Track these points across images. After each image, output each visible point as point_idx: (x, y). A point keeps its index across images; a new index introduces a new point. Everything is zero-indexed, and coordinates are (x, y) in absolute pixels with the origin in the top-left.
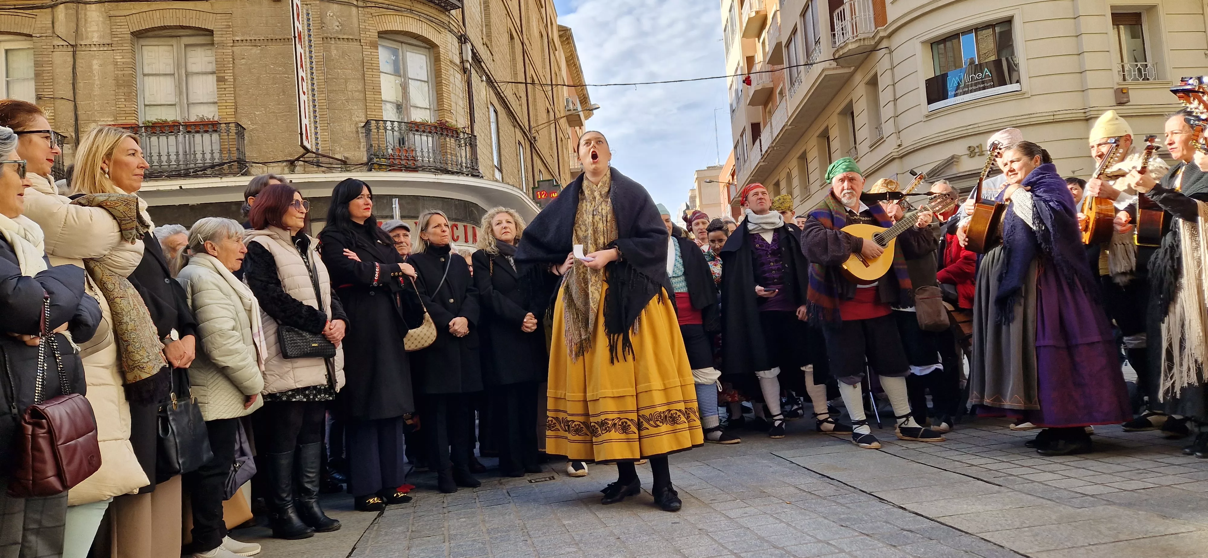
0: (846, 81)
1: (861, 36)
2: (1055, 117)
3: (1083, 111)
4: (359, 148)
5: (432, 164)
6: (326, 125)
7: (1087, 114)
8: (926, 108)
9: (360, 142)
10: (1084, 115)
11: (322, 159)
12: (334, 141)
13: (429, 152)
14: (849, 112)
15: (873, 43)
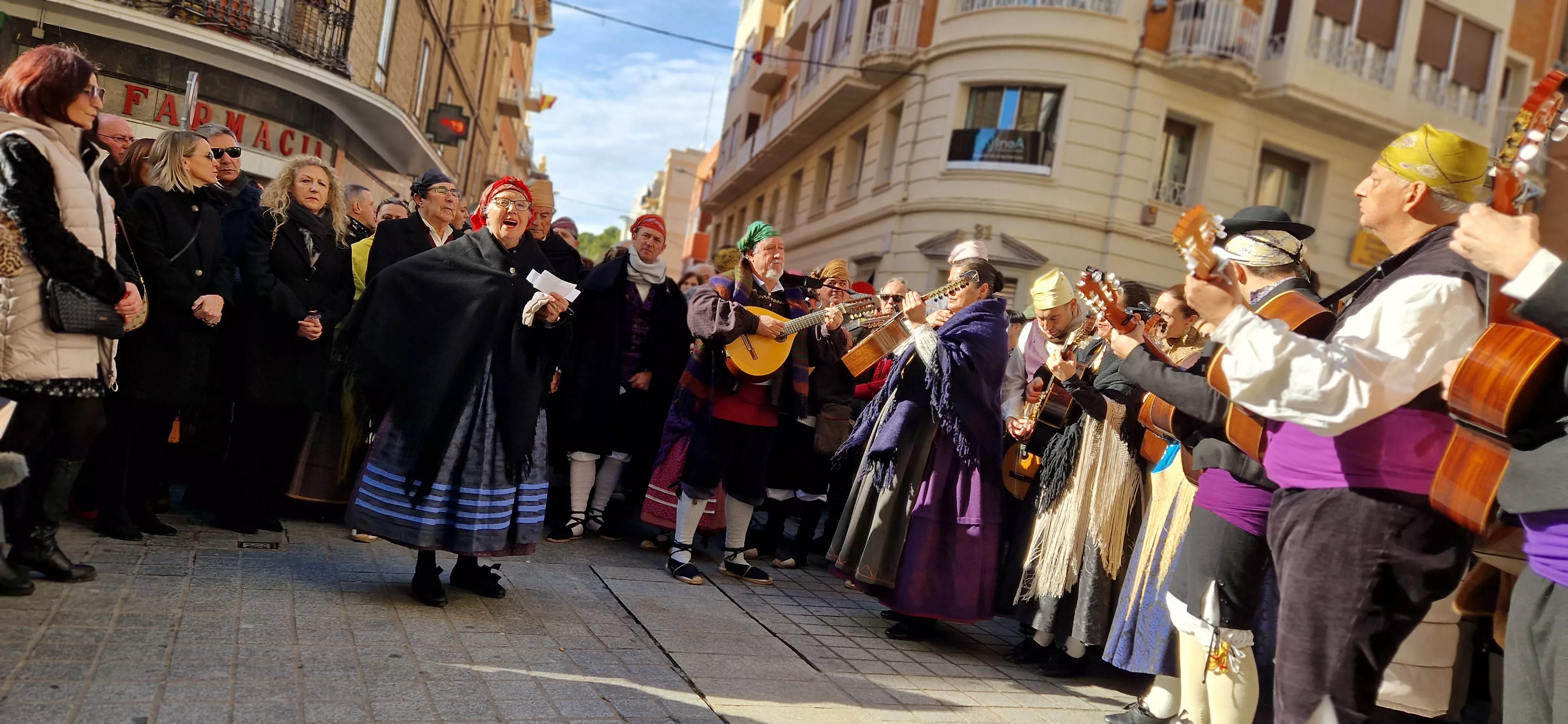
0: (867, 100)
1: (898, 51)
2: (1077, 219)
3: (1106, 220)
5: (274, 36)
7: (1110, 225)
8: (945, 164)
10: (1105, 225)
13: (272, 18)
14: (861, 138)
15: (908, 63)
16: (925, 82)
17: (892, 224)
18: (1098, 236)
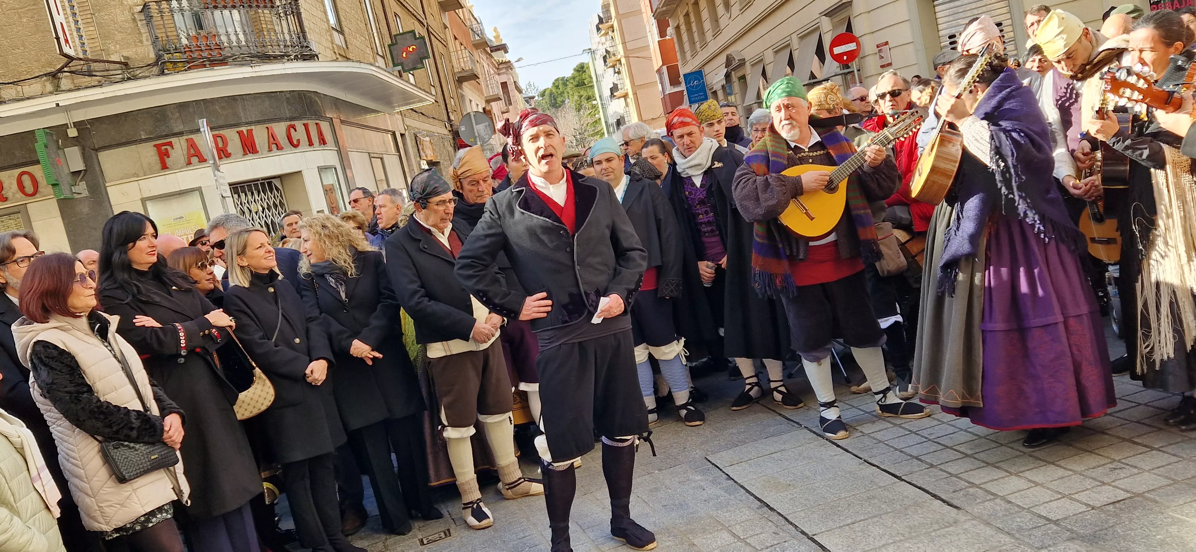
4: (141, 42)
5: (245, 50)
6: (89, 16)
9: (140, 33)
11: (94, 66)
12: (105, 36)
13: (237, 35)
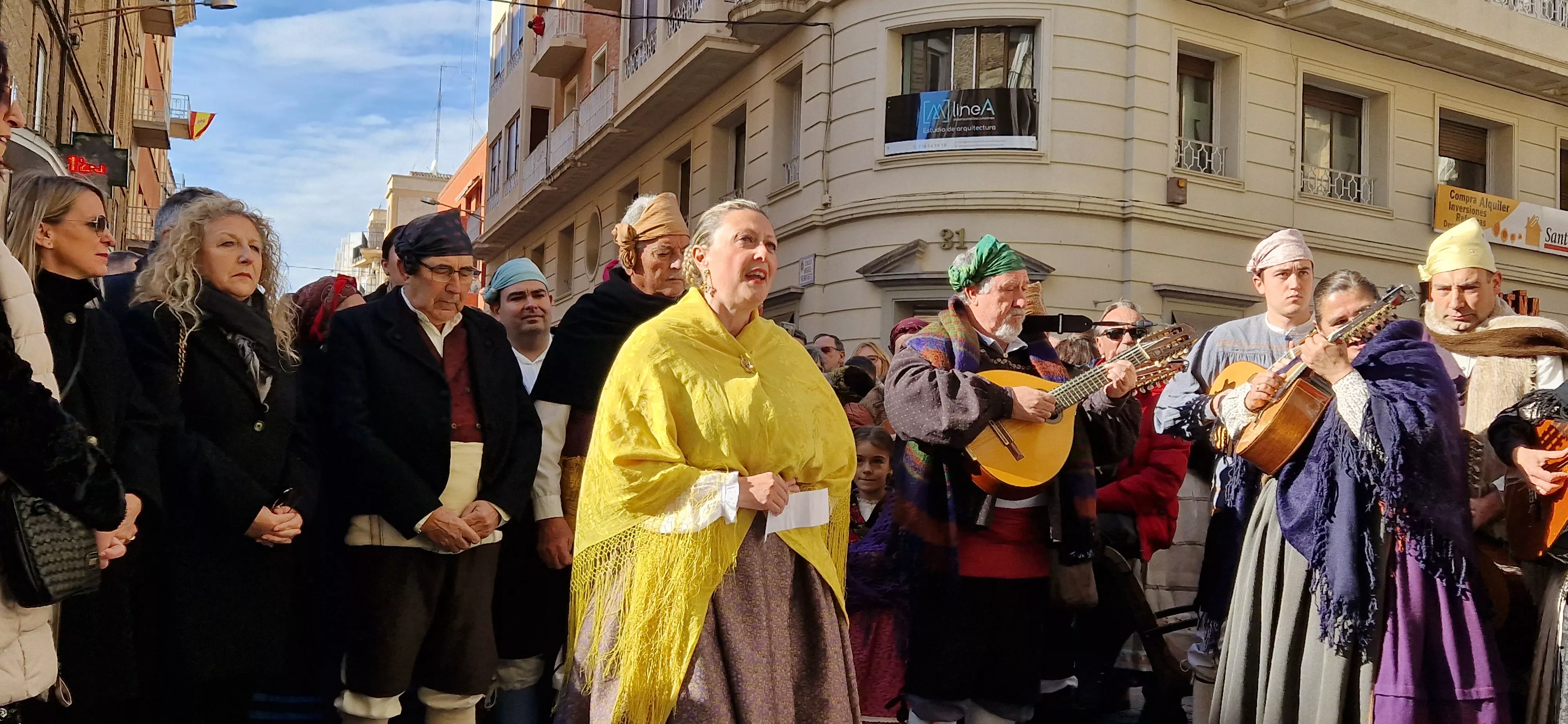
0: (741, 67)
2: (1082, 206)
3: (1121, 204)
7: (1127, 211)
8: (881, 148)
10: (1121, 211)
14: (735, 125)
16: (832, 35)
17: (812, 243)
18: (1114, 228)
